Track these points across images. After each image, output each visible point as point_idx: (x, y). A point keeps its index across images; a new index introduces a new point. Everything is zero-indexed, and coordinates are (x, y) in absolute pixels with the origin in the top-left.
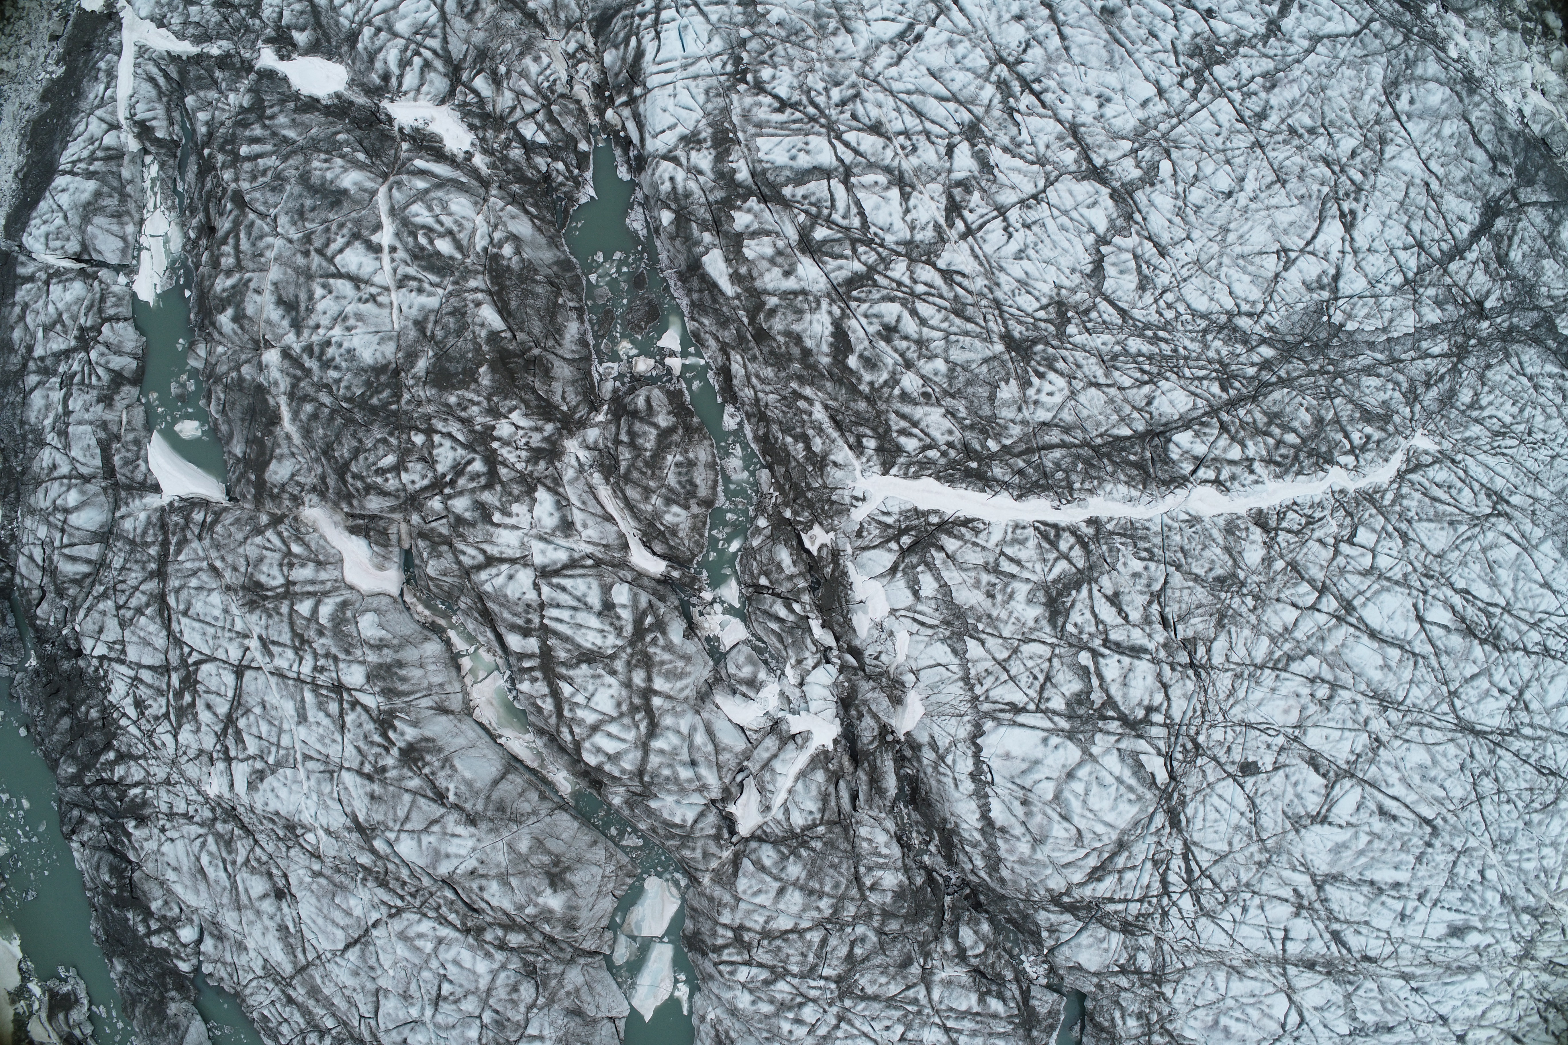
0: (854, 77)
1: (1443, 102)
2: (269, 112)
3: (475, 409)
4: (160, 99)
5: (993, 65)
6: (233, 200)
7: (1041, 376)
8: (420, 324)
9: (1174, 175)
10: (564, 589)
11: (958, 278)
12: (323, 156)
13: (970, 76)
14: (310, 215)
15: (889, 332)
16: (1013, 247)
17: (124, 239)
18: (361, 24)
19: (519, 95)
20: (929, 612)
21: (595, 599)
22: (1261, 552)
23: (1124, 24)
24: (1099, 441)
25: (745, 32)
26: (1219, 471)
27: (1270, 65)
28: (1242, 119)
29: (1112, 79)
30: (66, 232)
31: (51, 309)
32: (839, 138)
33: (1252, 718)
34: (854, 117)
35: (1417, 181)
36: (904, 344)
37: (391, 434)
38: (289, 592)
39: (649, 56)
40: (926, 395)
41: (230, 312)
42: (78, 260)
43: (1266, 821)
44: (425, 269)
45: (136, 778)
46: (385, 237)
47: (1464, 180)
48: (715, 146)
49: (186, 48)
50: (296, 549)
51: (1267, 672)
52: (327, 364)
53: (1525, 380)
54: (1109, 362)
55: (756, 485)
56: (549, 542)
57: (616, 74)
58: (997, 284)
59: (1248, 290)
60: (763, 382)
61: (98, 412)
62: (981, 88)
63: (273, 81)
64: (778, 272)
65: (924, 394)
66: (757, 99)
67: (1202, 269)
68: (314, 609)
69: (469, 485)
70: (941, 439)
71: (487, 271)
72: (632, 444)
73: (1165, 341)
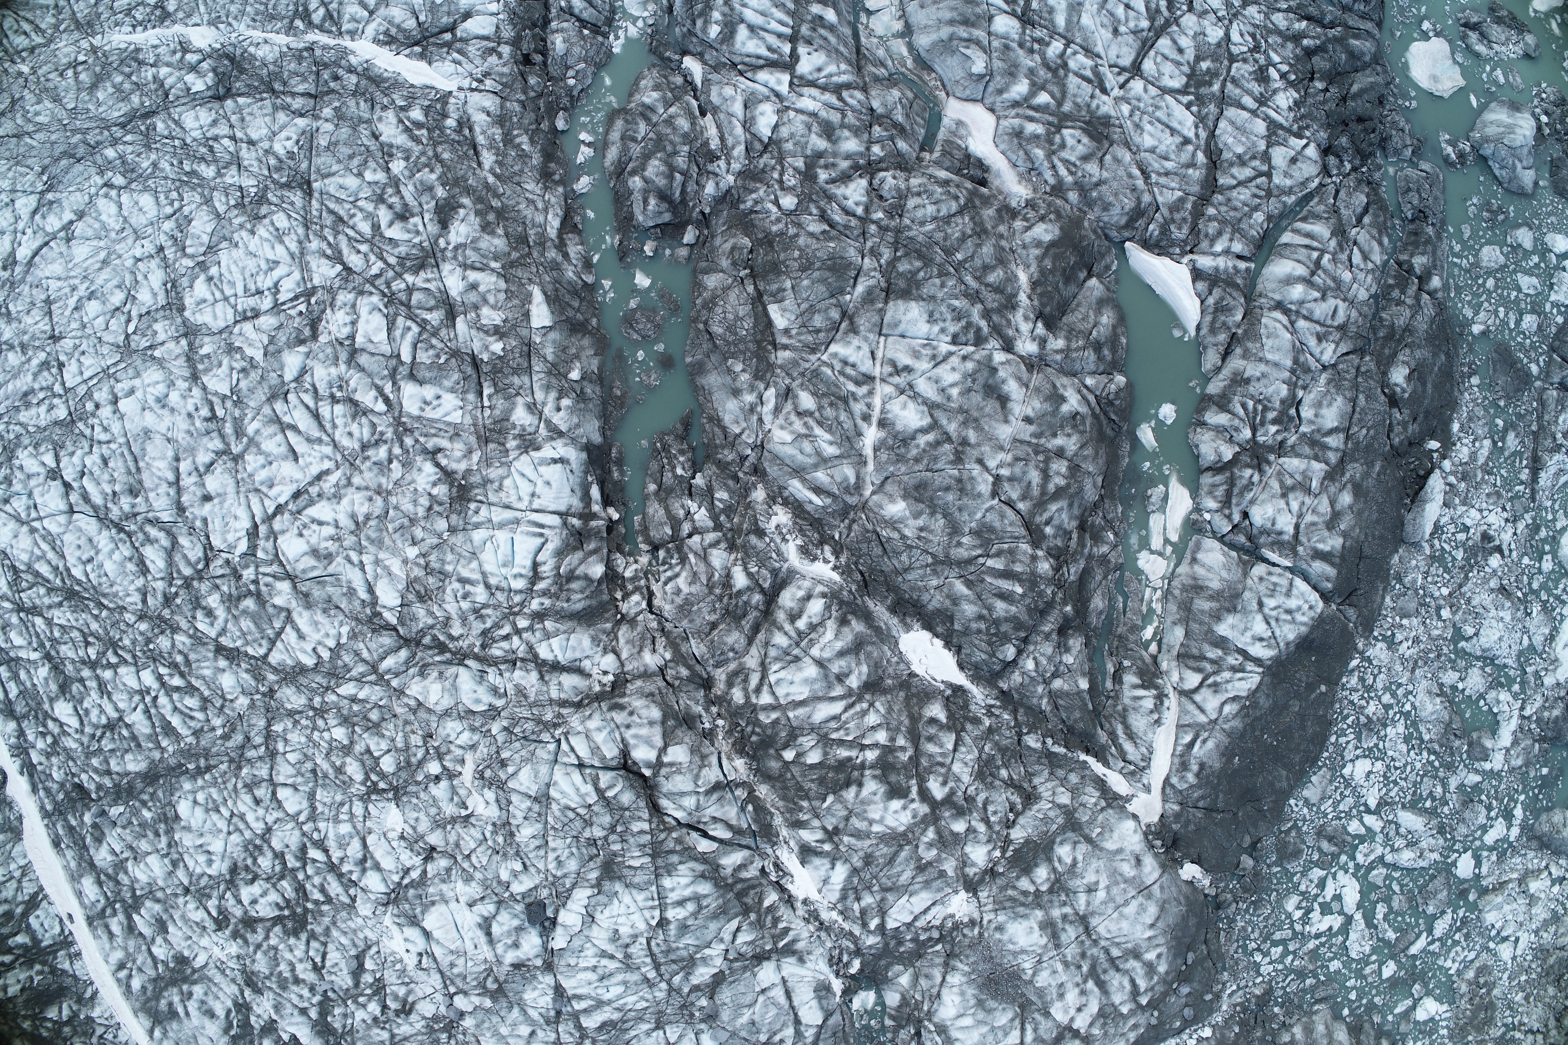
0: (362, 466)
2: (983, 625)
3: (812, 229)
4: (1125, 710)
5: (241, 455)
6: (1043, 536)
8: (854, 330)
9: (129, 321)
10: (769, 48)
11: (330, 252)
13: (264, 447)
14: (951, 483)
15: (403, 216)
16: (276, 274)
17: (1195, 561)
18: (860, 699)
19: (704, 558)
21: (742, 32)
23: (125, 475)
24: (265, 96)
26: (182, 59)
27: (24, 416)
28: (60, 365)
29: (149, 419)
30: (1262, 588)
31: (1295, 506)
32: (393, 409)
34: (373, 425)
36: (394, 200)
37: (907, 228)
38: (1059, 119)
39: (551, 548)
44: (834, 384)
46: (871, 435)
48: (507, 429)
50: (1040, 154)
52: (962, 316)
54: (235, 161)
56: (771, 91)
57: (595, 552)
58: (300, 242)
59: (106, 208)
60: (533, 202)
61: (1252, 370)
62: (257, 432)
63: (976, 667)
64: (482, 288)
65: (391, 155)
66: (454, 466)
67: (135, 232)
68: (1032, 94)
69: (838, 160)
70: (390, 116)
71: (771, 367)
72: (672, 169)
73: (186, 174)
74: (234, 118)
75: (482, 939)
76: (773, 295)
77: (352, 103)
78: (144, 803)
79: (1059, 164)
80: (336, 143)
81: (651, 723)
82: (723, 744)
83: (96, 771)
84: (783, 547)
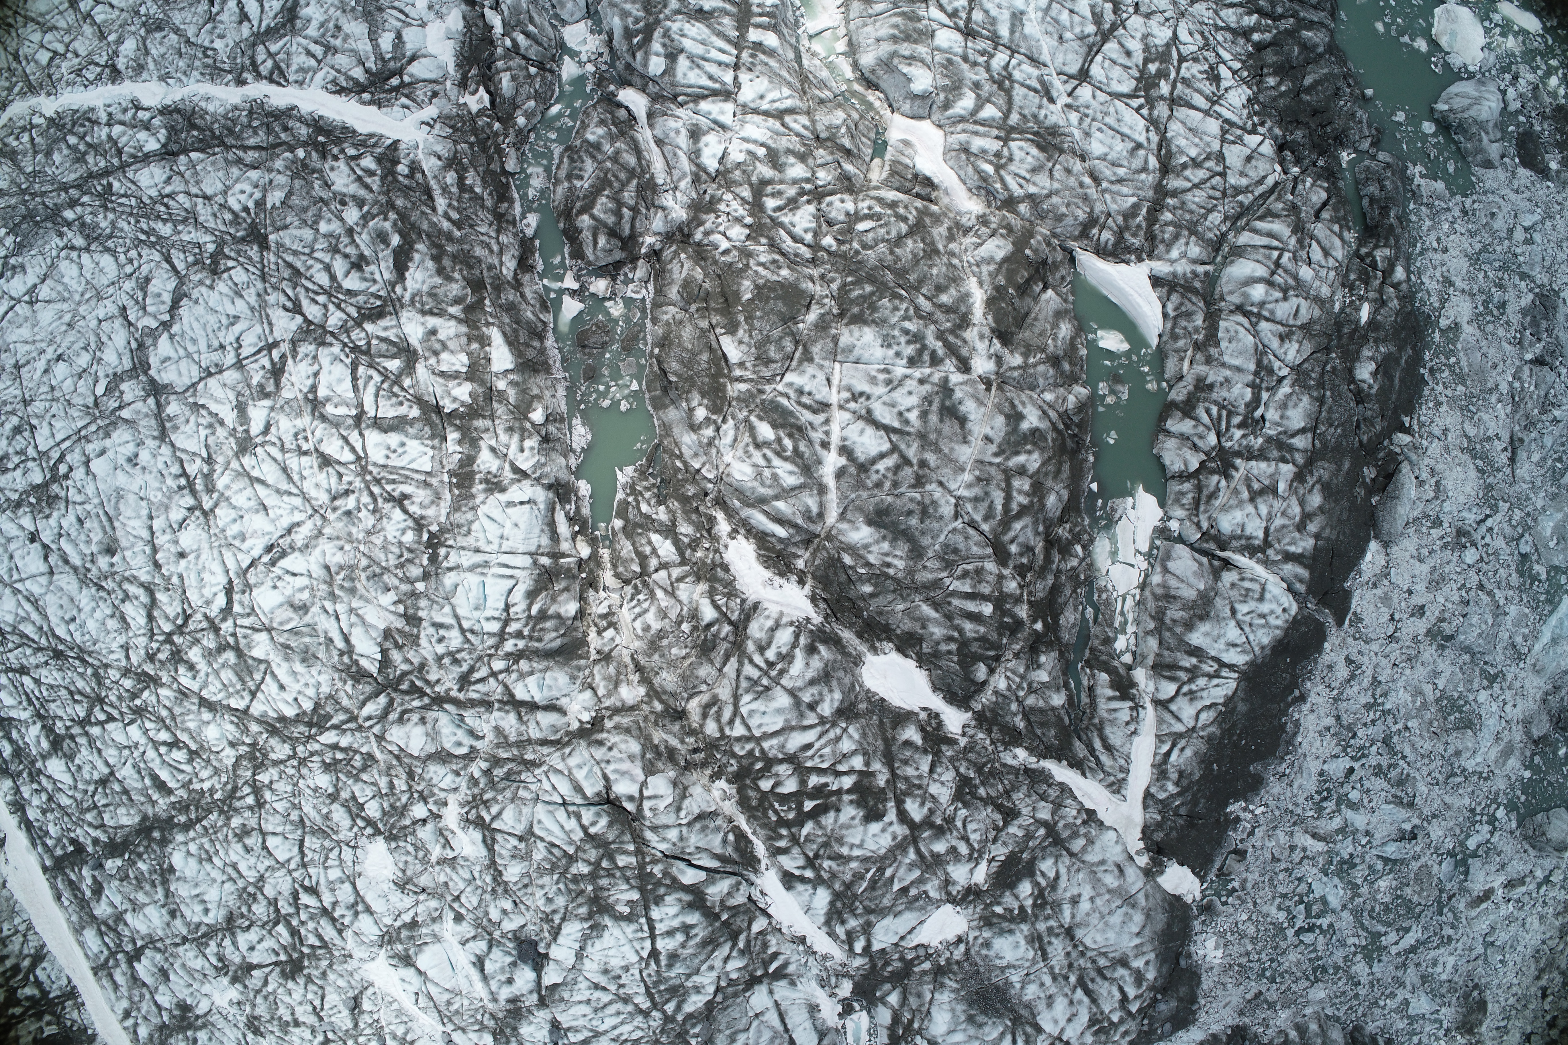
0: (331, 516)
2: (953, 647)
3: (763, 259)
4: (1102, 722)
5: (212, 511)
6: (1008, 555)
7: (246, 209)
8: (808, 358)
9: (96, 381)
10: (711, 78)
11: (289, 305)
12: (891, 571)
13: (233, 501)
14: (912, 506)
15: (358, 264)
16: (238, 329)
17: (1165, 570)
18: (834, 725)
19: (671, 593)
20: (392, 19)
21: (683, 62)
22: (122, 48)
23: (101, 535)
24: (217, 150)
25: (420, 586)
26: (134, 117)
28: (33, 428)
29: (121, 479)
30: (1234, 593)
31: (1264, 510)
32: (359, 458)
34: (340, 476)
36: (348, 250)
37: (857, 252)
38: (1007, 133)
39: (522, 589)
40: (343, 203)
41: (1025, 426)
42: (1227, 564)
44: (791, 413)
45: (1231, 11)
46: (832, 461)
48: (473, 474)
49: (1061, 772)
50: (989, 169)
52: (916, 338)
54: (191, 218)
55: (522, 159)
56: (715, 122)
57: (567, 590)
58: (259, 296)
59: (68, 270)
60: (487, 245)
61: (1214, 375)
62: (227, 487)
63: (950, 690)
64: (441, 334)
66: (422, 513)
67: (98, 292)
68: (978, 108)
69: (784, 187)
70: (341, 164)
71: (727, 399)
72: (620, 205)
73: (143, 231)
74: (188, 174)
75: (475, 975)
77: (302, 154)
78: (140, 855)
79: (1009, 179)
81: (631, 757)
83: (90, 824)
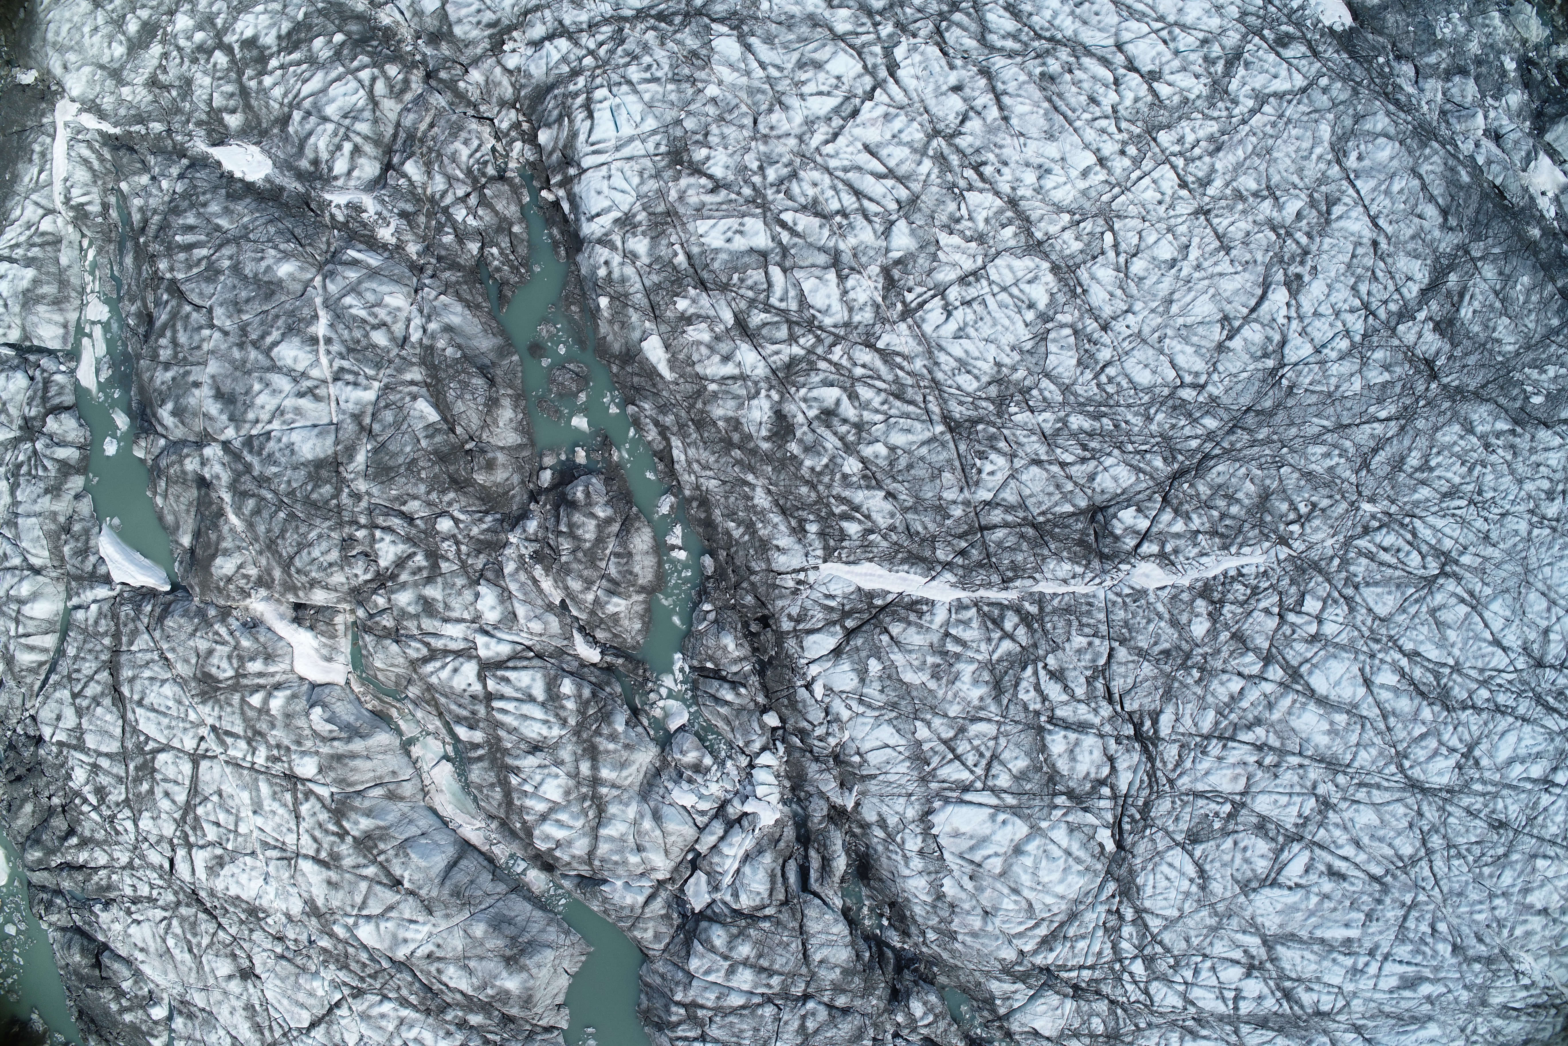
0: (789, 156)
1: (1392, 159)
2: (202, 199)
3: (415, 503)
4: (95, 182)
5: (930, 137)
6: (168, 290)
7: (983, 456)
8: (357, 419)
9: (1116, 245)
10: (507, 681)
11: (897, 359)
13: (907, 151)
14: (245, 307)
15: (828, 415)
16: (952, 326)
17: (64, 326)
18: (290, 105)
19: (450, 179)
20: (875, 695)
21: (539, 693)
22: (1207, 625)
23: (1064, 91)
24: (1041, 519)
26: (1162, 545)
27: (1213, 128)
28: (1183, 185)
29: (1052, 150)
30: (8, 320)
32: (775, 219)
33: (1200, 787)
34: (791, 198)
35: (1365, 240)
36: (844, 429)
37: (334, 528)
38: (240, 684)
39: (582, 138)
40: (866, 479)
41: (170, 406)
43: (1216, 887)
44: (360, 361)
45: (101, 862)
46: (322, 328)
47: (1413, 238)
48: (650, 229)
50: (245, 642)
51: (1214, 741)
52: (266, 459)
53: (1474, 440)
54: (1051, 439)
56: (493, 636)
57: (551, 154)
58: (937, 364)
59: (1190, 360)
60: (704, 468)
61: (45, 503)
62: (919, 163)
63: (206, 166)
64: (716, 358)
65: (864, 477)
66: (692, 180)
67: (1144, 341)
68: (266, 701)
69: (411, 579)
70: (883, 522)
71: (423, 362)
72: (572, 535)
73: (1105, 415)
74: (1069, 486)
76: (438, 431)
77: (932, 527)
79: (228, 638)
80: (933, 478)
81: (459, 21)
82: (406, 33)
84: (379, 208)
